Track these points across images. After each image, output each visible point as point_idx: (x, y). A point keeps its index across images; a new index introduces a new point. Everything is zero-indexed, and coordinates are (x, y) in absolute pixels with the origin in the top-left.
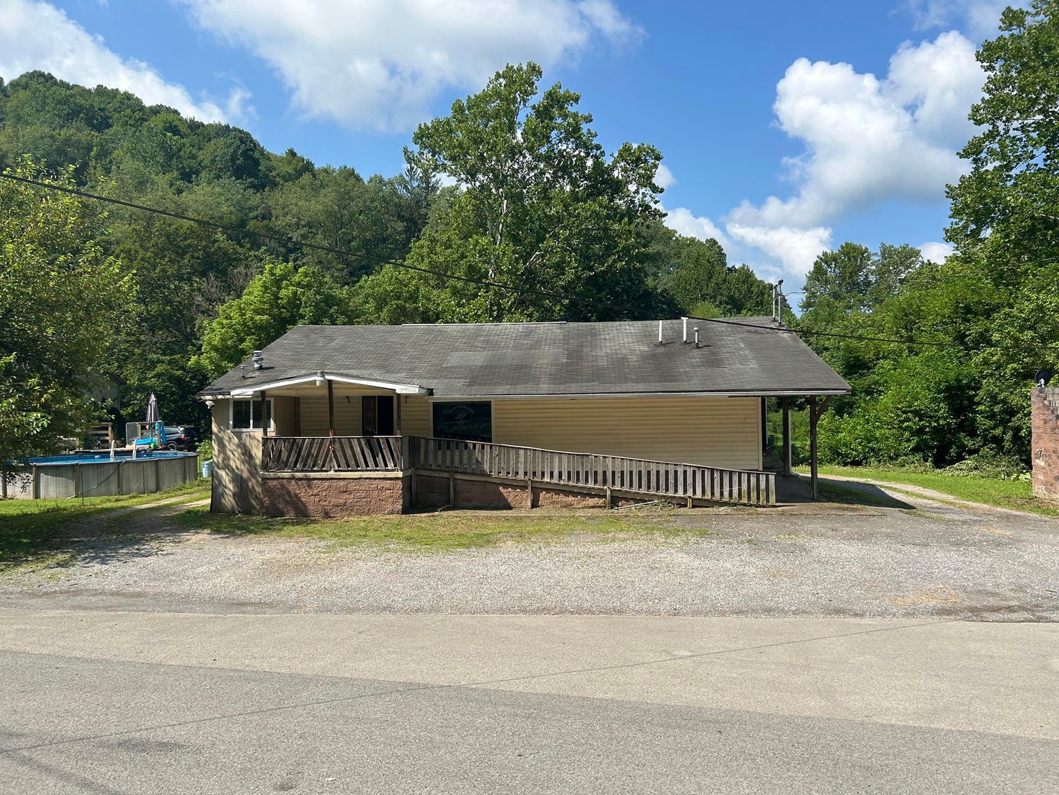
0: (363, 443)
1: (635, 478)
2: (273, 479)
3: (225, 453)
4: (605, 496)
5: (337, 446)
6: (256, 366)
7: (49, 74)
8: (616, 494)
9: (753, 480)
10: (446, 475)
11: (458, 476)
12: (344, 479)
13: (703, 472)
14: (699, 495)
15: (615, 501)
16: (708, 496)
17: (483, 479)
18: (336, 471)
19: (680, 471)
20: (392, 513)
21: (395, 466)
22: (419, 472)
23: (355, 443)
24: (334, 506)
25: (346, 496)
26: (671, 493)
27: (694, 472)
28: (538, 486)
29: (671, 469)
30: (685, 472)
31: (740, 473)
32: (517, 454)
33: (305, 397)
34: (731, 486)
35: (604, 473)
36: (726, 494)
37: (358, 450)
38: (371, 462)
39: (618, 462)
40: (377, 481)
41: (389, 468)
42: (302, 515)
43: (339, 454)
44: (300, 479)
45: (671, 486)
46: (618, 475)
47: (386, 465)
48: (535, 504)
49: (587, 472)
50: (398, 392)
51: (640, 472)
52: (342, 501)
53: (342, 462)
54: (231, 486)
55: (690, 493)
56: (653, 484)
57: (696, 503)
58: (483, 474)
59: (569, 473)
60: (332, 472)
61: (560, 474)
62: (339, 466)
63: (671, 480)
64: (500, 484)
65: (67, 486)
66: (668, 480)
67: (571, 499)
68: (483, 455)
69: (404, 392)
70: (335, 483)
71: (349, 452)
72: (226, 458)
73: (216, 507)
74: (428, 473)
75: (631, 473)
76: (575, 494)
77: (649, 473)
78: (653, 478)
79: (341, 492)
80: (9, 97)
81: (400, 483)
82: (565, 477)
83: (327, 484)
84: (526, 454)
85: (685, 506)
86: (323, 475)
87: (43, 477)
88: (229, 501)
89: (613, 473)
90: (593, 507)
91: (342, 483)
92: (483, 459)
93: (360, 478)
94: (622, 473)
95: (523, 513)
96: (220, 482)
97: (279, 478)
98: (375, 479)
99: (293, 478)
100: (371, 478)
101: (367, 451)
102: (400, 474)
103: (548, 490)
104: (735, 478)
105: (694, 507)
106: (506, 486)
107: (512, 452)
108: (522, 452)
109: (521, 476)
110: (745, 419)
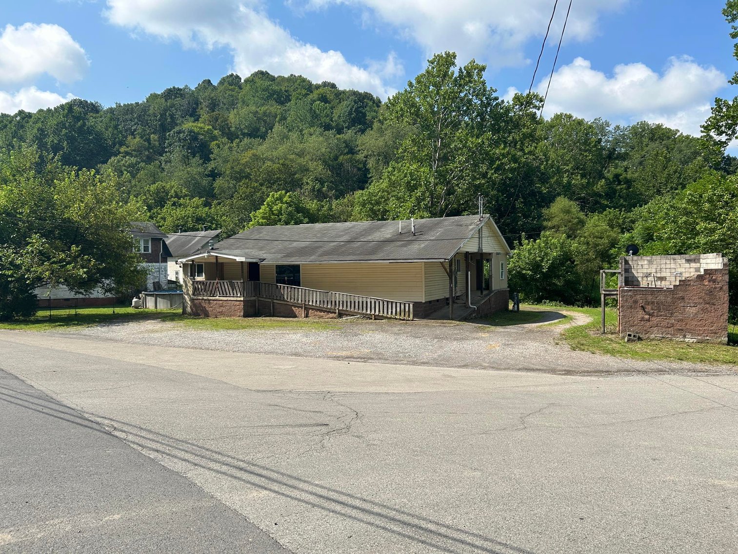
0: (228, 284)
1: (349, 304)
2: (195, 299)
3: (187, 288)
4: (335, 313)
5: (219, 285)
6: (210, 248)
7: (266, 71)
8: (341, 312)
9: (402, 306)
10: (270, 300)
11: (275, 301)
12: (221, 300)
13: (383, 302)
14: (377, 313)
15: (340, 315)
16: (381, 314)
17: (285, 303)
18: (219, 297)
19: (369, 301)
20: (239, 316)
21: (241, 295)
22: (260, 299)
23: (225, 284)
24: (218, 312)
25: (222, 308)
26: (364, 311)
27: (375, 302)
28: (308, 307)
29: (365, 300)
30: (371, 302)
31: (400, 303)
32: (298, 291)
33: (225, 263)
34: (392, 309)
35: (335, 302)
36: (390, 313)
37: (226, 287)
38: (231, 294)
41: (238, 296)
42: (207, 315)
43: (220, 289)
44: (206, 300)
45: (365, 308)
46: (341, 302)
47: (237, 295)
48: (307, 316)
49: (328, 301)
50: (237, 260)
51: (351, 302)
52: (221, 310)
53: (221, 293)
54: (189, 303)
55: (373, 312)
56: (357, 307)
57: (376, 317)
58: (284, 300)
59: (320, 301)
60: (217, 297)
61: (316, 301)
63: (365, 306)
64: (293, 306)
65: (167, 304)
66: (364, 305)
67: (322, 313)
68: (284, 291)
69: (239, 260)
70: (218, 302)
71: (223, 288)
72: (188, 290)
73: (184, 312)
74: (263, 299)
75: (347, 302)
76: (324, 312)
77: (363, 302)
78: (357, 304)
79: (220, 306)
80: (242, 89)
81: (242, 302)
82: (318, 303)
83: (215, 302)
84: (302, 291)
85: (371, 319)
86: (214, 298)
87: (158, 299)
88: (189, 309)
89: (339, 301)
90: (332, 318)
91: (221, 302)
92: (284, 293)
93: (227, 300)
94: (343, 302)
95: (300, 319)
96: (185, 300)
97: (198, 299)
98: (233, 301)
99: (203, 299)
100: (231, 300)
101: (230, 287)
102: (243, 299)
103: (313, 309)
104: (394, 305)
105: (375, 319)
106: (295, 307)
107: (296, 290)
108: (300, 290)
109: (300, 302)
110: (416, 274)
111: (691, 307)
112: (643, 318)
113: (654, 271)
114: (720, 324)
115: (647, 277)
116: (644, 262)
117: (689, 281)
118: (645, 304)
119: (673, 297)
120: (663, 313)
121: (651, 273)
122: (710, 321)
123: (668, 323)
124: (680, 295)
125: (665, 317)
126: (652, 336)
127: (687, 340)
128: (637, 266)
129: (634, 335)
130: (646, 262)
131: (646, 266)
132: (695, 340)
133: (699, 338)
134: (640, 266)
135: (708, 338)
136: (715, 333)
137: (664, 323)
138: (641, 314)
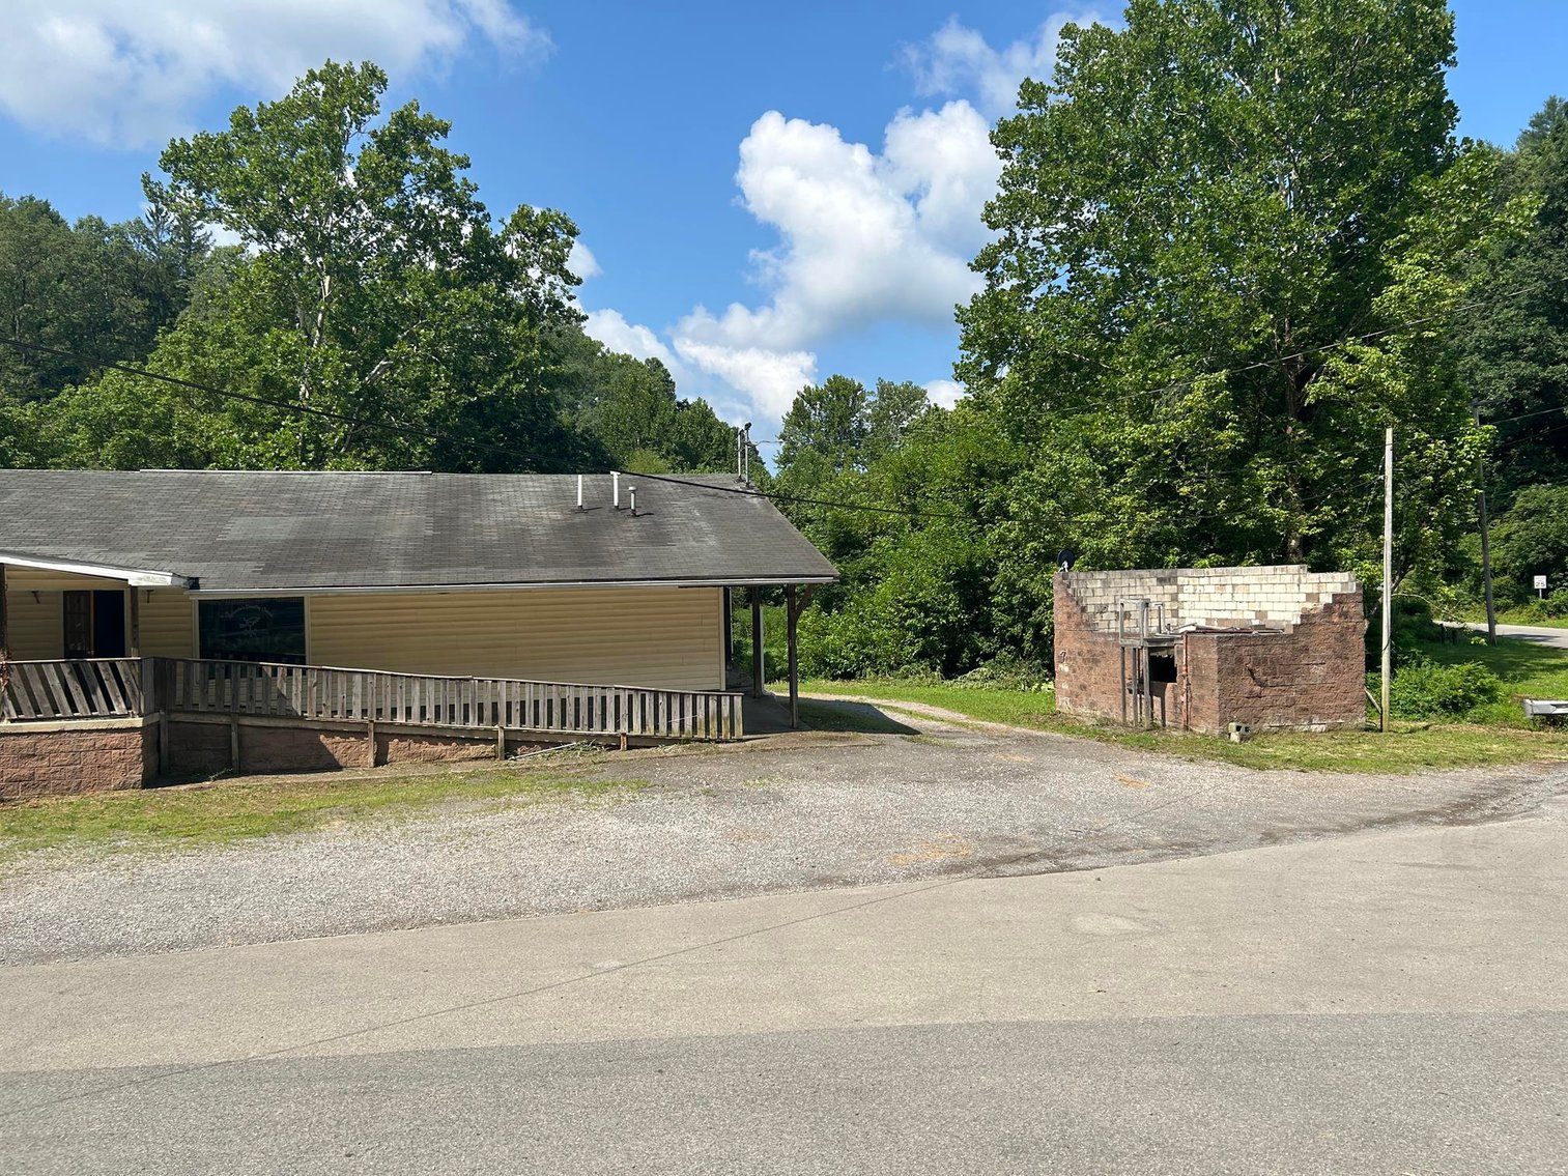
0: (66, 671)
1: (543, 710)
4: (495, 741)
5: (15, 677)
8: (512, 737)
9: (713, 705)
10: (224, 720)
11: (246, 721)
12: (29, 734)
13: (643, 697)
14: (637, 731)
15: (510, 748)
16: (650, 731)
17: (290, 724)
18: (13, 721)
19: (610, 696)
20: (124, 787)
21: (129, 708)
22: (176, 717)
23: (51, 672)
24: (9, 781)
25: (33, 763)
26: (596, 730)
27: (630, 697)
28: (385, 730)
29: (596, 694)
30: (617, 698)
31: (695, 696)
32: (350, 682)
34: (682, 715)
35: (495, 705)
36: (676, 726)
37: (55, 683)
38: (82, 704)
39: (515, 688)
40: (93, 736)
41: (117, 712)
43: (20, 692)
45: (597, 720)
46: (516, 707)
47: (111, 708)
48: (380, 760)
49: (466, 706)
50: (131, 583)
51: (550, 702)
52: (25, 772)
53: (26, 704)
55: (624, 728)
56: (570, 718)
57: (633, 742)
58: (290, 715)
59: (437, 708)
60: (7, 724)
61: (423, 709)
62: (18, 712)
63: (597, 711)
64: (321, 731)
66: (593, 711)
67: (440, 748)
68: (290, 685)
69: (144, 583)
70: (11, 742)
71: (38, 688)
74: (191, 718)
75: (536, 703)
76: (447, 741)
77: (564, 701)
78: (570, 710)
79: (23, 757)
81: (138, 736)
82: (430, 714)
84: (364, 681)
85: (618, 747)
89: (509, 704)
90: (476, 759)
91: (25, 741)
92: (289, 690)
93: (61, 732)
94: (523, 703)
95: (360, 775)
98: (90, 731)
100: (82, 731)
101: (74, 686)
102: (138, 722)
103: (402, 737)
104: (688, 703)
105: (629, 748)
106: (330, 733)
107: (340, 678)
108: (358, 678)
109: (357, 717)
110: (702, 618)
111: (1317, 664)
112: (1251, 691)
113: (1111, 600)
114: (1356, 694)
115: (1101, 613)
116: (1096, 583)
117: (1314, 615)
118: (1254, 664)
119: (1293, 648)
120: (1279, 680)
121: (1107, 605)
122: (1343, 689)
123: (1288, 699)
124: (1303, 644)
125: (1283, 688)
126: (1266, 727)
127: (1313, 727)
128: (1085, 592)
129: (1246, 728)
130: (1099, 584)
131: (1099, 592)
132: (1324, 727)
133: (1330, 721)
134: (1090, 590)
135: (1340, 721)
136: (1350, 711)
137: (1282, 700)
138: (1248, 684)
